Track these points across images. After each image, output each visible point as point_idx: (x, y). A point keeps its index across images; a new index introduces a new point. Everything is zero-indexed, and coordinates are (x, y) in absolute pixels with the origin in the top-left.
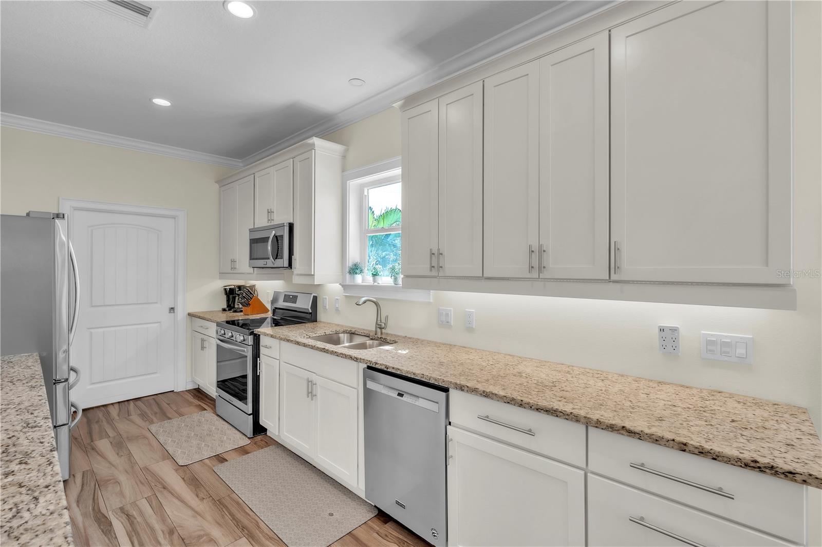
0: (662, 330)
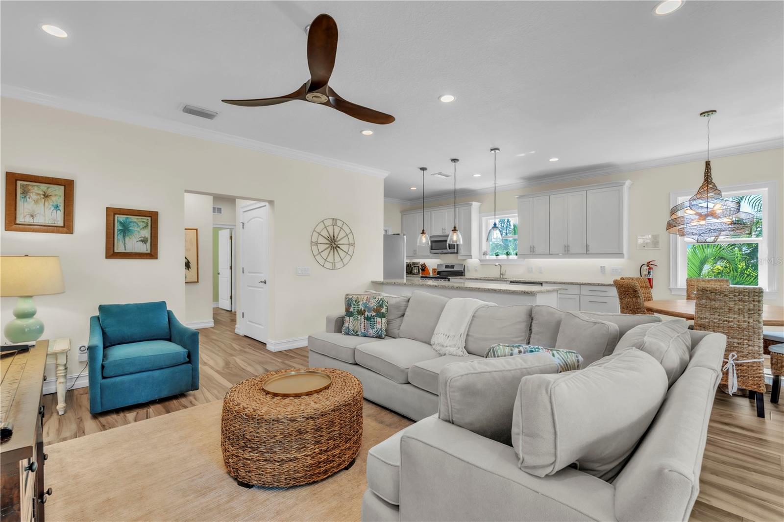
0: (601, 267)
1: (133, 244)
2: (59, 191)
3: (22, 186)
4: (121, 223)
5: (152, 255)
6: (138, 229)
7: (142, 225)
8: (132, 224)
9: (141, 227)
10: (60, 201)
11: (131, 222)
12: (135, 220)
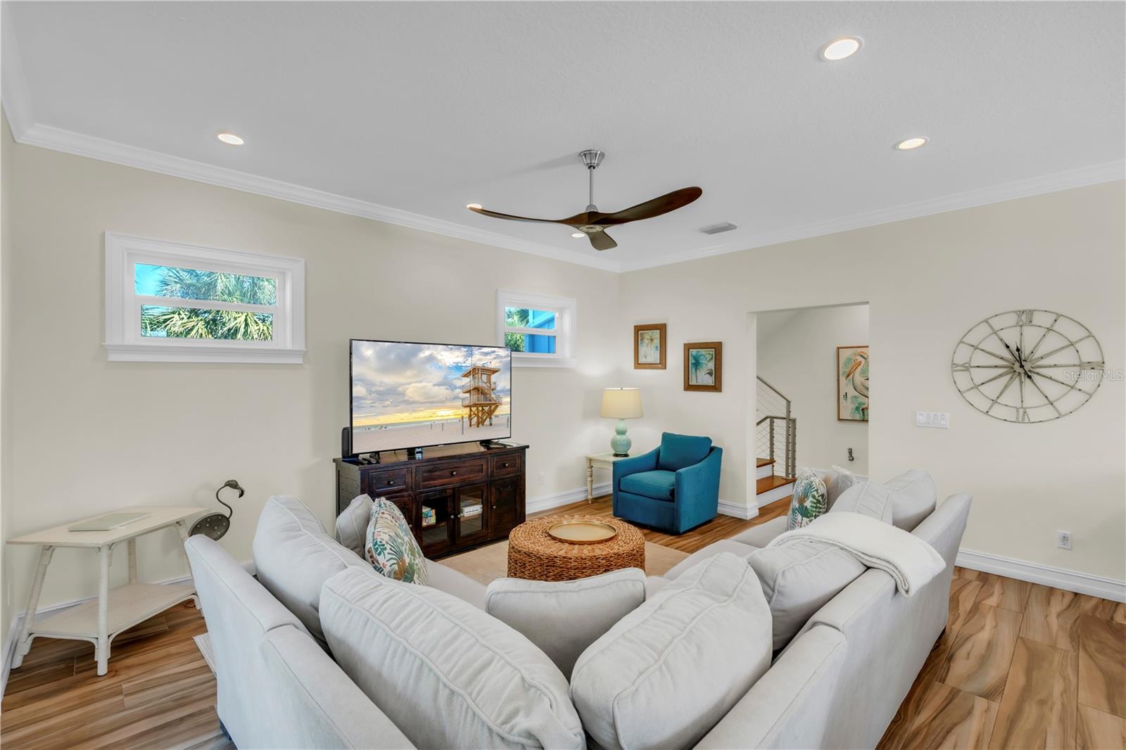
1: (704, 378)
2: (657, 333)
3: (641, 334)
4: (694, 357)
5: (716, 387)
6: (706, 362)
7: (709, 357)
8: (701, 357)
9: (708, 359)
10: (657, 342)
11: (700, 355)
12: (703, 353)
